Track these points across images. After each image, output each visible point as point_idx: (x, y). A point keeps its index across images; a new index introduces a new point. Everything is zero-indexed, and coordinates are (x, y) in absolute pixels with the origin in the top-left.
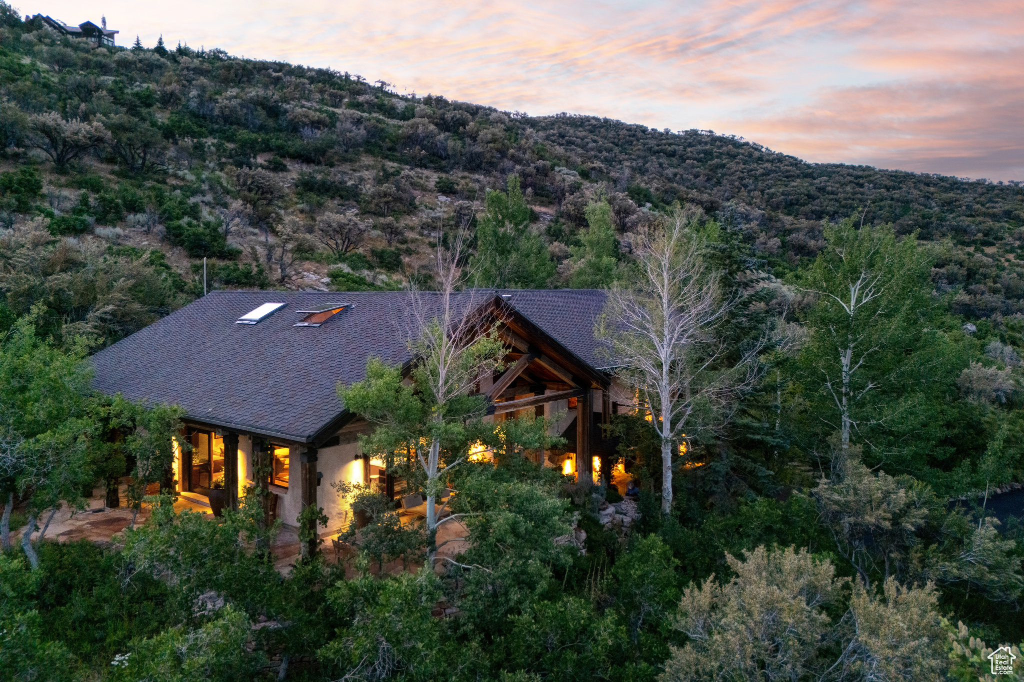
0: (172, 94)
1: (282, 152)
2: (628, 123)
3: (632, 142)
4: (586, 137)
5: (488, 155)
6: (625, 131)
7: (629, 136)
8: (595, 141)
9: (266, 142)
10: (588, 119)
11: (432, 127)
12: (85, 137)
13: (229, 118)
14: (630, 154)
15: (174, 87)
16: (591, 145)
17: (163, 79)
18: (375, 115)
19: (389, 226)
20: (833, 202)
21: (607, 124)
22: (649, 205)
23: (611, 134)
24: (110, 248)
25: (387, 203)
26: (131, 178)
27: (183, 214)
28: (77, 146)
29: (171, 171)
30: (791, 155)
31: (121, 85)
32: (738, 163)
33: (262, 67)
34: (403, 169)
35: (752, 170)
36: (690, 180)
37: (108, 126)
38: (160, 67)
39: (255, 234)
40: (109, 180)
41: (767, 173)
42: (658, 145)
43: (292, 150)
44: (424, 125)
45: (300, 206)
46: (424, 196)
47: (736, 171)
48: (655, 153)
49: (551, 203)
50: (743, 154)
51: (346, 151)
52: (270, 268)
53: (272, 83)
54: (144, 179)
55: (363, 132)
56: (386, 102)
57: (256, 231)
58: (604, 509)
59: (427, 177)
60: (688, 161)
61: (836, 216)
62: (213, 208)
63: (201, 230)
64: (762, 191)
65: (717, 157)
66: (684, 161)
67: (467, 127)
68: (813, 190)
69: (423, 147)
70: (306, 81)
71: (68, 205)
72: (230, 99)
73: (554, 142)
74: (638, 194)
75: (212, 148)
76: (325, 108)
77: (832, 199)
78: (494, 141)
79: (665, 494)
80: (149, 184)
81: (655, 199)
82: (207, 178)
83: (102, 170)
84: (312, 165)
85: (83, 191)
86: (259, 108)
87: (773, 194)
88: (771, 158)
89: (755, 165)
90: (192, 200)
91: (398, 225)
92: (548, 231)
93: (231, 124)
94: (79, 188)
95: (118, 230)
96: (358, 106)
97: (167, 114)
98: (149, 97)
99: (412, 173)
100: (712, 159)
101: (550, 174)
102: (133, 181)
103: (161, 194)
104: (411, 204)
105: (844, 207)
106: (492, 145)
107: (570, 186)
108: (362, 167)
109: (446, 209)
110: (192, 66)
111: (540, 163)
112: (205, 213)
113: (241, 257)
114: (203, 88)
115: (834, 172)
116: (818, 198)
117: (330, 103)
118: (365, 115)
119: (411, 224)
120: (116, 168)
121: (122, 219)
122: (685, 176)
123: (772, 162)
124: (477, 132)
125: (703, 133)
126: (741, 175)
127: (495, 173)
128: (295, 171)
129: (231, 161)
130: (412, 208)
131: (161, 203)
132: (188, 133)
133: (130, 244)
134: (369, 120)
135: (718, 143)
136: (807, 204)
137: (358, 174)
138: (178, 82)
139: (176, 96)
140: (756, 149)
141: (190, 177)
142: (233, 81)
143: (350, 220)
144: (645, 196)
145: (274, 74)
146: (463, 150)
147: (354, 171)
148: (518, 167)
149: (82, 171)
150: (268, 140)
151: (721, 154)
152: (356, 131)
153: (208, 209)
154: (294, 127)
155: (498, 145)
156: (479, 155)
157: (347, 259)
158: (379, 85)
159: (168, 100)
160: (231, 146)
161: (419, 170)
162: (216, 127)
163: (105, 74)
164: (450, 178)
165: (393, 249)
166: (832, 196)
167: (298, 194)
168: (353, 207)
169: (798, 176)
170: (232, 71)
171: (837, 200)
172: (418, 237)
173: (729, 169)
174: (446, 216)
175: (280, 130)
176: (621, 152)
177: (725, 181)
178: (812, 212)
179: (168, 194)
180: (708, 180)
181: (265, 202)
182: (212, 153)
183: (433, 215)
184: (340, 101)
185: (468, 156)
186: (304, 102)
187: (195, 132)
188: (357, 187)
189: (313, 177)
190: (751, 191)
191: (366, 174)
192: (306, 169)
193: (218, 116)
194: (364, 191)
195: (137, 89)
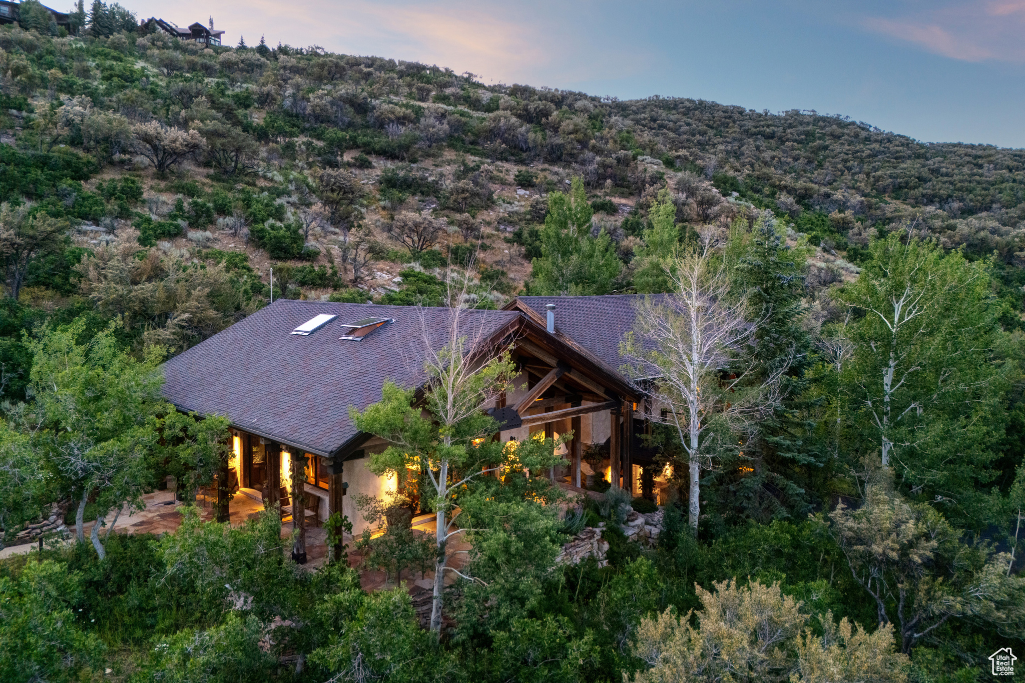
0: (268, 94)
1: (369, 149)
2: (725, 104)
3: (728, 124)
4: (678, 120)
5: (569, 147)
6: (721, 113)
7: (725, 118)
8: (688, 124)
9: (353, 139)
10: (682, 101)
11: (514, 119)
12: (181, 144)
13: (321, 117)
14: (726, 137)
15: (270, 88)
16: (685, 128)
17: (262, 80)
18: (460, 108)
19: (466, 222)
20: (947, 185)
21: (701, 106)
22: (735, 194)
23: (706, 116)
24: (199, 252)
25: (465, 198)
26: (224, 181)
27: (268, 215)
28: (175, 153)
29: (261, 173)
30: (902, 134)
31: (222, 87)
32: (842, 144)
33: (355, 63)
34: (483, 163)
35: (857, 152)
36: (789, 164)
37: (203, 133)
38: (260, 66)
39: (335, 234)
40: (204, 184)
41: (874, 155)
42: (756, 127)
43: (377, 147)
44: (505, 117)
45: (382, 203)
46: (503, 189)
47: (840, 153)
48: (752, 135)
49: (631, 194)
50: (848, 135)
51: (430, 146)
52: (345, 269)
53: (363, 78)
54: (236, 182)
55: (446, 127)
56: (472, 95)
57: (337, 230)
58: (633, 520)
59: (507, 170)
60: (787, 143)
61: (950, 200)
62: (298, 208)
63: (282, 232)
64: (868, 174)
65: (820, 138)
66: (783, 143)
67: (550, 118)
68: (925, 173)
69: (505, 141)
70: (395, 76)
71: (165, 210)
72: (321, 98)
73: (644, 126)
74: (725, 183)
75: (303, 147)
76: (412, 102)
77: (946, 182)
78: (575, 131)
79: (691, 509)
80: (240, 186)
81: (742, 188)
82: (296, 179)
83: (199, 174)
84: (397, 161)
85: (180, 196)
86: (347, 106)
87: (880, 177)
88: (880, 138)
89: (862, 146)
90: (278, 201)
91: (473, 221)
92: (625, 225)
93: (322, 122)
94: (177, 193)
95: (208, 234)
96: (444, 99)
97: (263, 114)
98: (247, 98)
99: (491, 168)
100: (814, 141)
101: (632, 164)
102: (225, 184)
103: (250, 196)
104: (488, 199)
105: (959, 190)
106: (572, 136)
107: (651, 178)
108: (443, 162)
109: (523, 203)
110: (289, 65)
111: (622, 153)
112: (290, 215)
113: (320, 258)
114: (298, 87)
115: (951, 152)
116: (930, 180)
117: (417, 97)
118: (451, 108)
119: (488, 219)
120: (212, 171)
121: (212, 222)
122: (783, 159)
123: (881, 142)
124: (559, 122)
125: (805, 113)
126: (846, 157)
127: (574, 165)
128: (381, 167)
129: (319, 159)
130: (489, 203)
131: (249, 206)
132: (280, 133)
133: (217, 247)
134: (453, 113)
135: (821, 123)
136: (917, 187)
137: (439, 170)
138: (273, 83)
139: (272, 96)
140: (863, 129)
141: (279, 178)
142: (326, 78)
143: (425, 219)
144: (732, 185)
145: (365, 70)
146: (543, 142)
147: (436, 166)
148: (598, 159)
149: (180, 176)
150: (355, 137)
151: (824, 134)
152: (440, 126)
153: (293, 210)
154: (381, 124)
155: (580, 136)
156: (560, 147)
157: (421, 257)
158: (466, 76)
159: (265, 100)
160: (320, 144)
161: (499, 163)
162: (307, 125)
163: (210, 76)
164: (530, 170)
165: (468, 245)
166: (946, 179)
167: (382, 190)
168: (433, 203)
169: (909, 157)
170: (326, 68)
171: (951, 183)
172: (494, 232)
173: (833, 150)
174: (523, 210)
175: (367, 127)
176: (715, 135)
177: (828, 164)
178: (923, 196)
179: (255, 196)
180: (810, 162)
181: (347, 202)
182: (302, 151)
183: (510, 209)
184: (427, 95)
185: (549, 147)
186: (392, 97)
187: (286, 132)
188: (437, 183)
189: (396, 174)
190: (856, 173)
191: (448, 169)
192: (390, 165)
193: (310, 114)
194: (444, 186)
195: (238, 90)
